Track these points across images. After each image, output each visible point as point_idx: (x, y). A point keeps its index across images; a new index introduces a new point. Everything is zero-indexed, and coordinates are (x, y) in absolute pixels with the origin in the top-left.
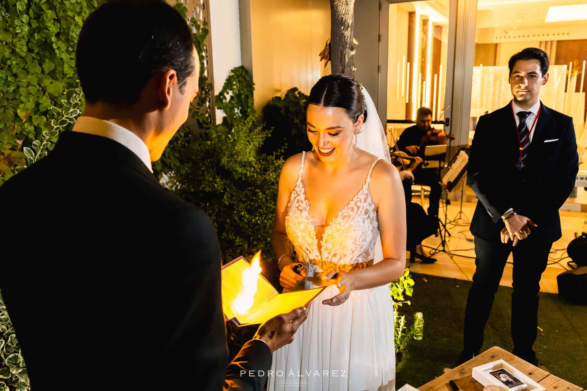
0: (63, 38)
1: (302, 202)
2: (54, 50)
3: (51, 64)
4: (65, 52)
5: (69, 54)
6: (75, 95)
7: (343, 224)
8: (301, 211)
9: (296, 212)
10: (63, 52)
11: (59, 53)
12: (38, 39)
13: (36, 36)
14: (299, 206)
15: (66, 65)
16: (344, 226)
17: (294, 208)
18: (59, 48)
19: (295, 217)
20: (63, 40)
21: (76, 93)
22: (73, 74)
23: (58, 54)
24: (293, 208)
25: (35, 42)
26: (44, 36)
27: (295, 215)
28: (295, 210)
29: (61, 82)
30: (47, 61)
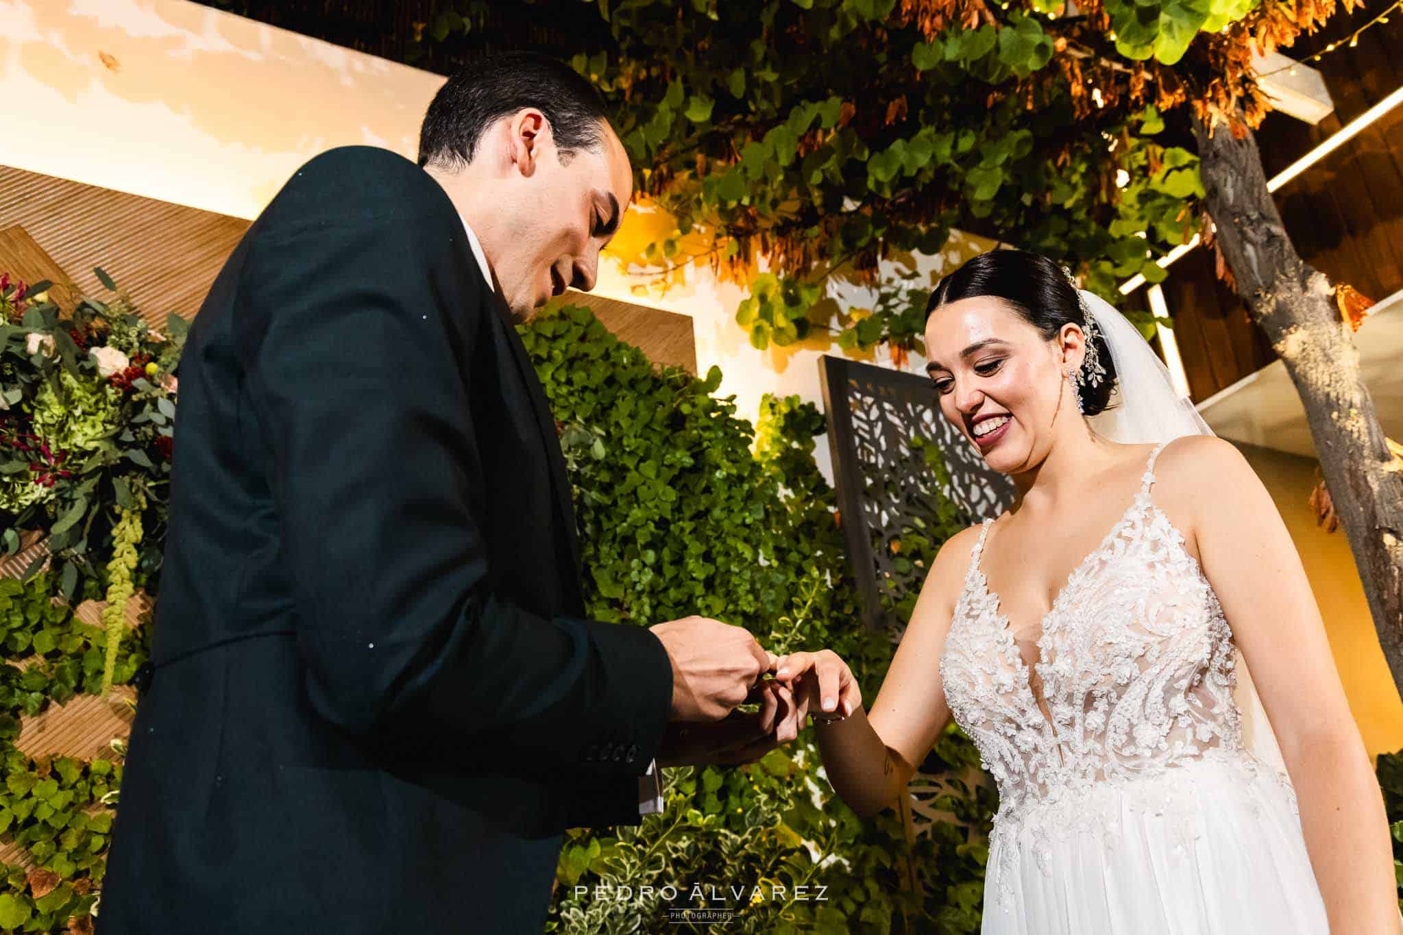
8: (976, 617)
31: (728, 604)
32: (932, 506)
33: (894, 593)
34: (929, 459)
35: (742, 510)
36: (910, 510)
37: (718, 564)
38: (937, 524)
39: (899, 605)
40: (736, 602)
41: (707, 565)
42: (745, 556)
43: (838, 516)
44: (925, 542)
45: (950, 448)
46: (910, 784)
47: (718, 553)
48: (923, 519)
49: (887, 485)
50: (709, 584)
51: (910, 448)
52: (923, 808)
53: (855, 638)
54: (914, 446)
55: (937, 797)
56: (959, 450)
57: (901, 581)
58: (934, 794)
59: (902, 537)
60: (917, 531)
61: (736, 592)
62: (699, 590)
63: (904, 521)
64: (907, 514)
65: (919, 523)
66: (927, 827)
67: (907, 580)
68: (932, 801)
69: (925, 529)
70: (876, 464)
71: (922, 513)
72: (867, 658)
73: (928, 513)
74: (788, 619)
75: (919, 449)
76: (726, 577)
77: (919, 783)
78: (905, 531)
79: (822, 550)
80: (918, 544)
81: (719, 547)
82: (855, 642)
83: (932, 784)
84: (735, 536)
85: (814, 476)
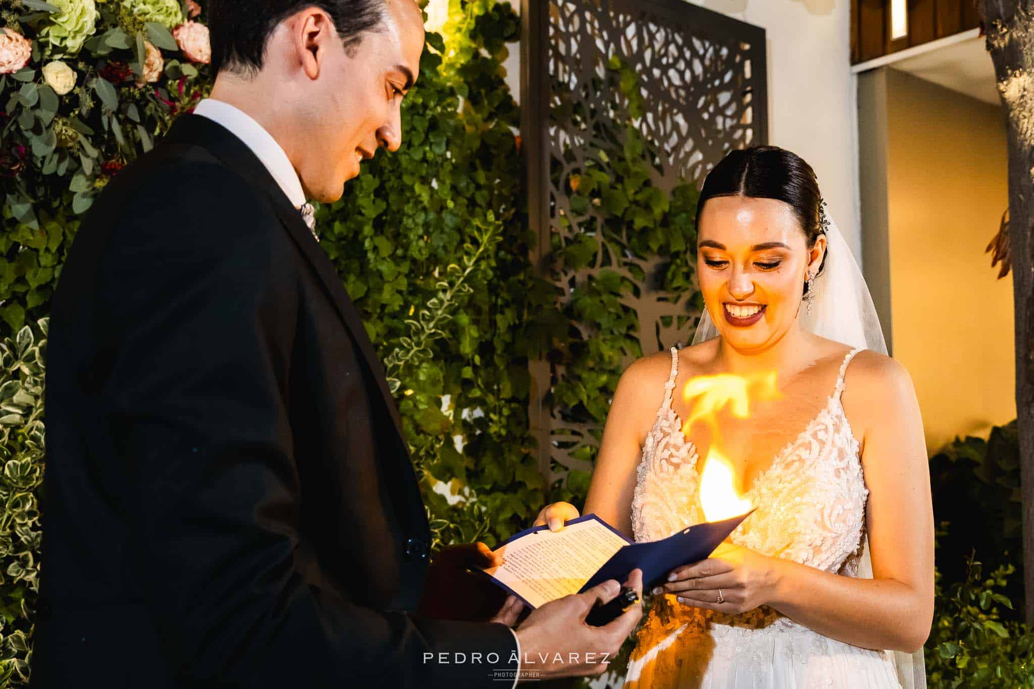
0: (389, 231)
1: (677, 448)
2: (366, 252)
3: (359, 284)
4: (389, 260)
5: (397, 264)
6: (397, 350)
7: (788, 478)
8: (677, 466)
9: (665, 469)
10: (384, 259)
11: (375, 258)
12: (341, 233)
13: (337, 227)
14: (671, 456)
15: (387, 288)
16: (790, 483)
17: (658, 462)
18: (375, 249)
19: (663, 480)
20: (390, 236)
21: (402, 347)
22: (400, 306)
23: (372, 261)
24: (654, 462)
25: (333, 239)
26: (353, 226)
27: (662, 475)
28: (661, 466)
29: (374, 324)
30: (352, 278)
31: (396, 249)
32: (620, 138)
33: (564, 233)
34: (626, 84)
35: (423, 144)
36: (596, 142)
37: (390, 201)
38: (622, 159)
39: (571, 249)
40: (406, 248)
41: (378, 201)
42: (421, 199)
43: (518, 141)
44: (606, 178)
45: (648, 71)
46: (553, 433)
47: (392, 188)
48: (609, 153)
49: (577, 108)
50: (379, 225)
51: (608, 70)
52: (561, 455)
53: (520, 282)
54: (613, 68)
55: (578, 446)
56: (656, 72)
57: (575, 220)
58: (574, 444)
59: (583, 170)
60: (599, 166)
61: (406, 236)
62: (368, 230)
63: (587, 154)
64: (592, 145)
65: (604, 157)
66: (563, 474)
67: (581, 219)
68: (570, 450)
69: (608, 164)
70: (568, 84)
71: (609, 145)
72: (530, 305)
73: (614, 147)
74: (457, 267)
75: (616, 71)
76: (398, 216)
77: (562, 432)
78: (589, 163)
79: (499, 178)
80: (599, 183)
81: (393, 182)
82: (520, 285)
83: (574, 433)
84: (412, 174)
85: (500, 92)
